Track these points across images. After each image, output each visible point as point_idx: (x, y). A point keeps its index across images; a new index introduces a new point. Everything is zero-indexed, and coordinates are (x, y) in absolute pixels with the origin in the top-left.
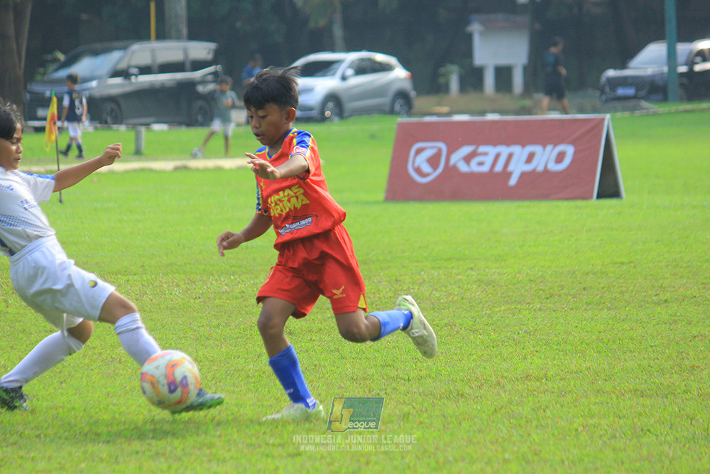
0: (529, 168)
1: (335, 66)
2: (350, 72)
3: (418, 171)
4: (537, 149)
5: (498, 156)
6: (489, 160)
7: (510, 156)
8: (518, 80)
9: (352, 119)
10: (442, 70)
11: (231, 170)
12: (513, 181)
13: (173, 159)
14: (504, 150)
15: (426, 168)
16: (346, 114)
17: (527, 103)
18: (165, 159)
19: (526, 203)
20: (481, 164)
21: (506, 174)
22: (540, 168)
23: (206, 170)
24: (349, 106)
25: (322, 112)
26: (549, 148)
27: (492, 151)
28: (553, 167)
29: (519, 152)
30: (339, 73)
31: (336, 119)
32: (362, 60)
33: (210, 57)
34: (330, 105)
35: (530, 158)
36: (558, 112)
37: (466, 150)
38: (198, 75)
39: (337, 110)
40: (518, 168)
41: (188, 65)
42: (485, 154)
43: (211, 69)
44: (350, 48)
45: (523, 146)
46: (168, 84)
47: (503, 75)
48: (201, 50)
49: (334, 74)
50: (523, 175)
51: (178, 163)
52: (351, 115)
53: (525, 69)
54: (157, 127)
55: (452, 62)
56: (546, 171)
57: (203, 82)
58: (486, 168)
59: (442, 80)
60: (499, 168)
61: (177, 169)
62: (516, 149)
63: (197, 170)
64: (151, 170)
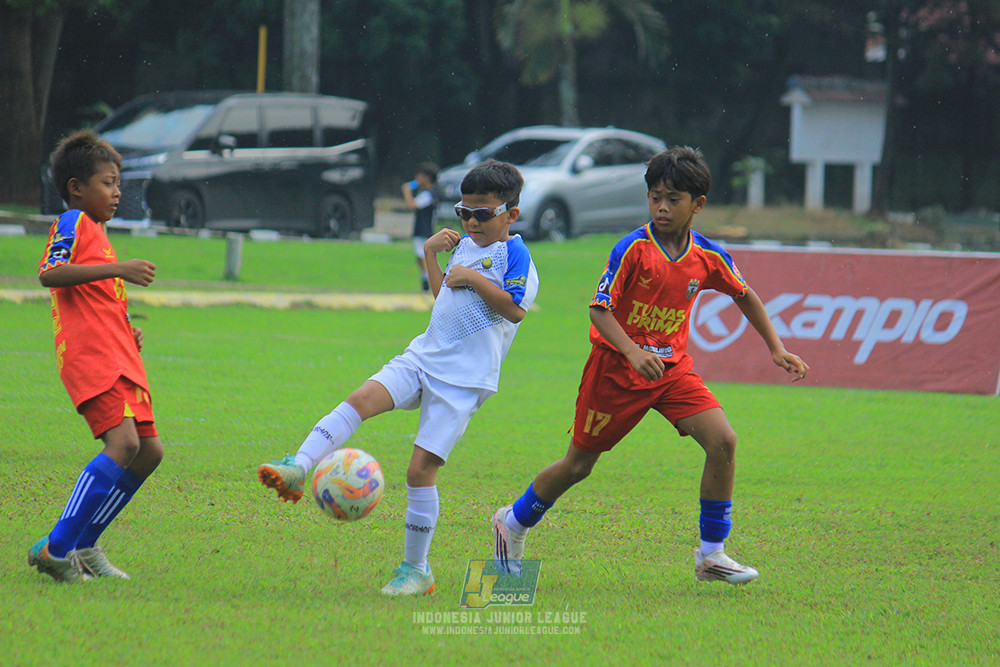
0: (889, 336)
1: (562, 149)
2: (585, 161)
3: (703, 330)
4: (905, 305)
5: (838, 313)
6: (822, 320)
7: (859, 315)
8: (863, 188)
9: (584, 240)
10: (737, 166)
11: (385, 313)
12: (861, 357)
13: (290, 291)
14: (849, 305)
15: (717, 327)
16: (576, 230)
17: (879, 227)
18: (277, 290)
19: (881, 394)
20: (809, 325)
21: (851, 345)
22: (909, 338)
23: (343, 310)
24: (581, 217)
25: (536, 224)
26: (925, 304)
27: (828, 304)
28: (930, 337)
29: (874, 309)
30: (567, 163)
31: (558, 237)
32: (607, 141)
33: (355, 124)
34: (550, 213)
35: (893, 319)
36: (928, 245)
37: (785, 301)
38: (333, 152)
39: (561, 223)
40: (871, 334)
41: (318, 135)
42: (818, 309)
43: (358, 144)
44: (585, 122)
45: (882, 299)
46: (286, 165)
47: (839, 179)
48: (342, 111)
49: (558, 163)
50: (879, 347)
51: (299, 298)
52: (584, 233)
53: (876, 170)
54: (259, 235)
55: (755, 154)
56: (918, 342)
57: (341, 165)
58: (816, 333)
59: (736, 182)
60: (838, 333)
61: (295, 306)
62: (870, 304)
63: (330, 309)
64: (253, 306)
